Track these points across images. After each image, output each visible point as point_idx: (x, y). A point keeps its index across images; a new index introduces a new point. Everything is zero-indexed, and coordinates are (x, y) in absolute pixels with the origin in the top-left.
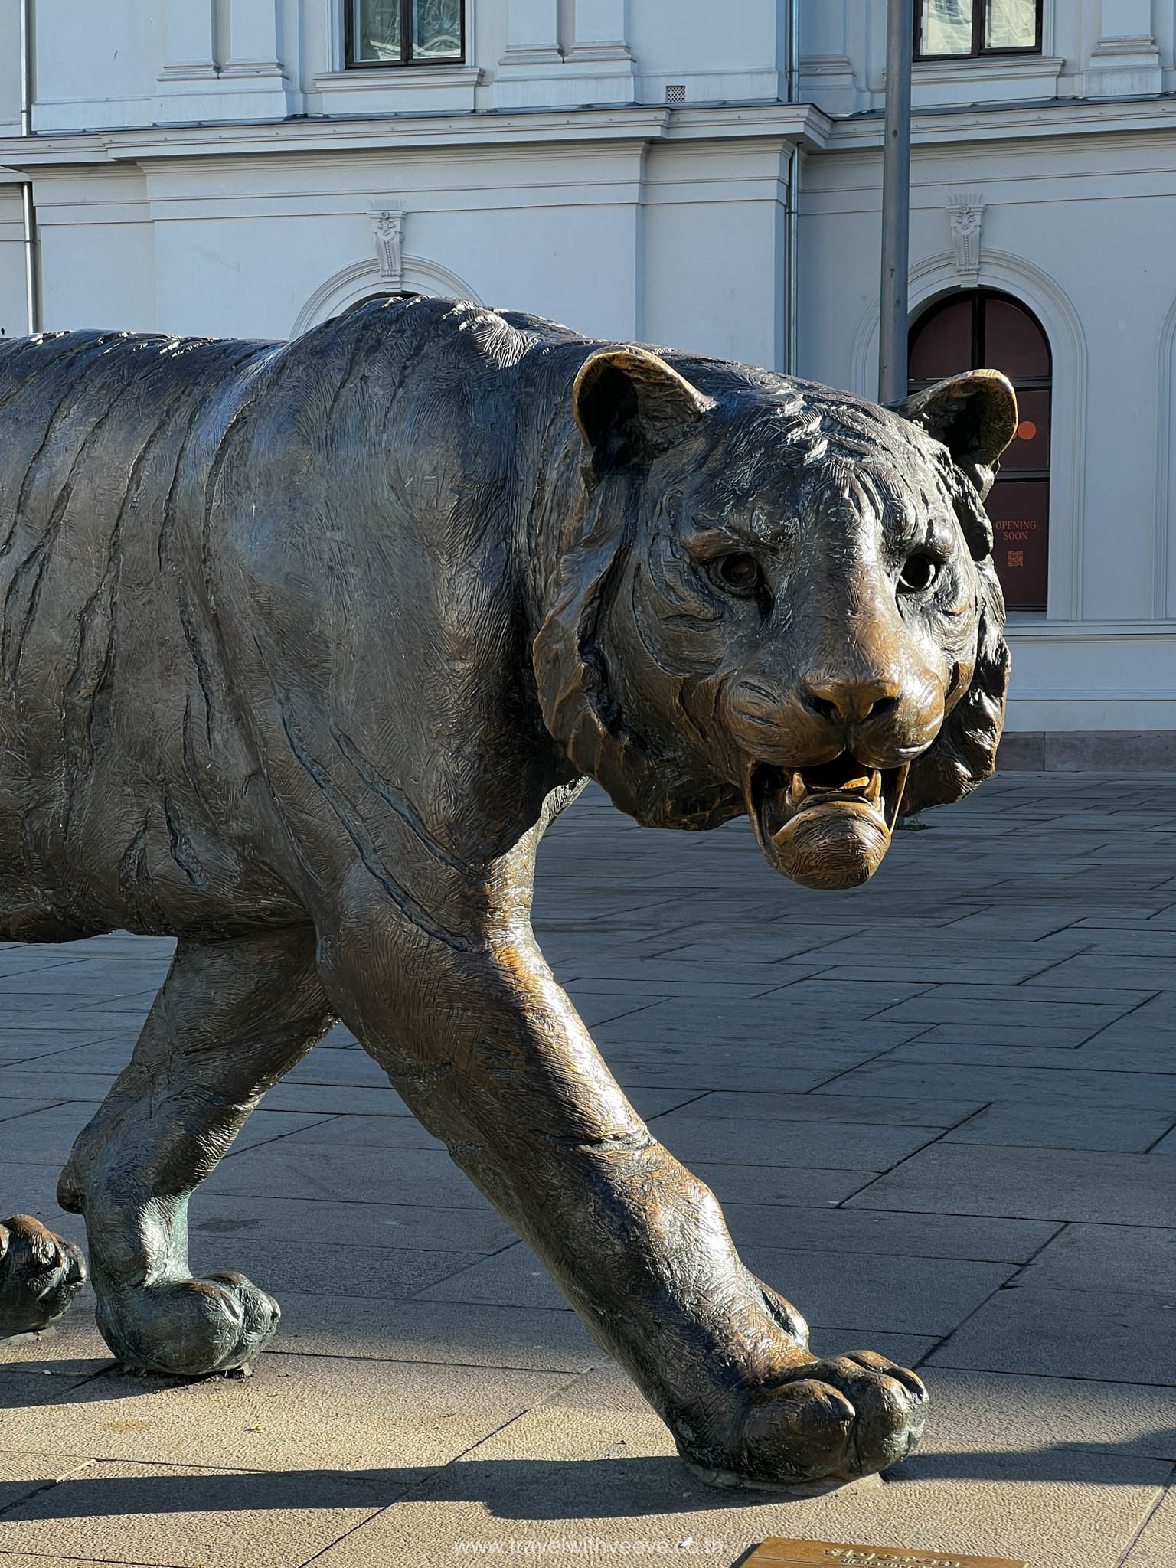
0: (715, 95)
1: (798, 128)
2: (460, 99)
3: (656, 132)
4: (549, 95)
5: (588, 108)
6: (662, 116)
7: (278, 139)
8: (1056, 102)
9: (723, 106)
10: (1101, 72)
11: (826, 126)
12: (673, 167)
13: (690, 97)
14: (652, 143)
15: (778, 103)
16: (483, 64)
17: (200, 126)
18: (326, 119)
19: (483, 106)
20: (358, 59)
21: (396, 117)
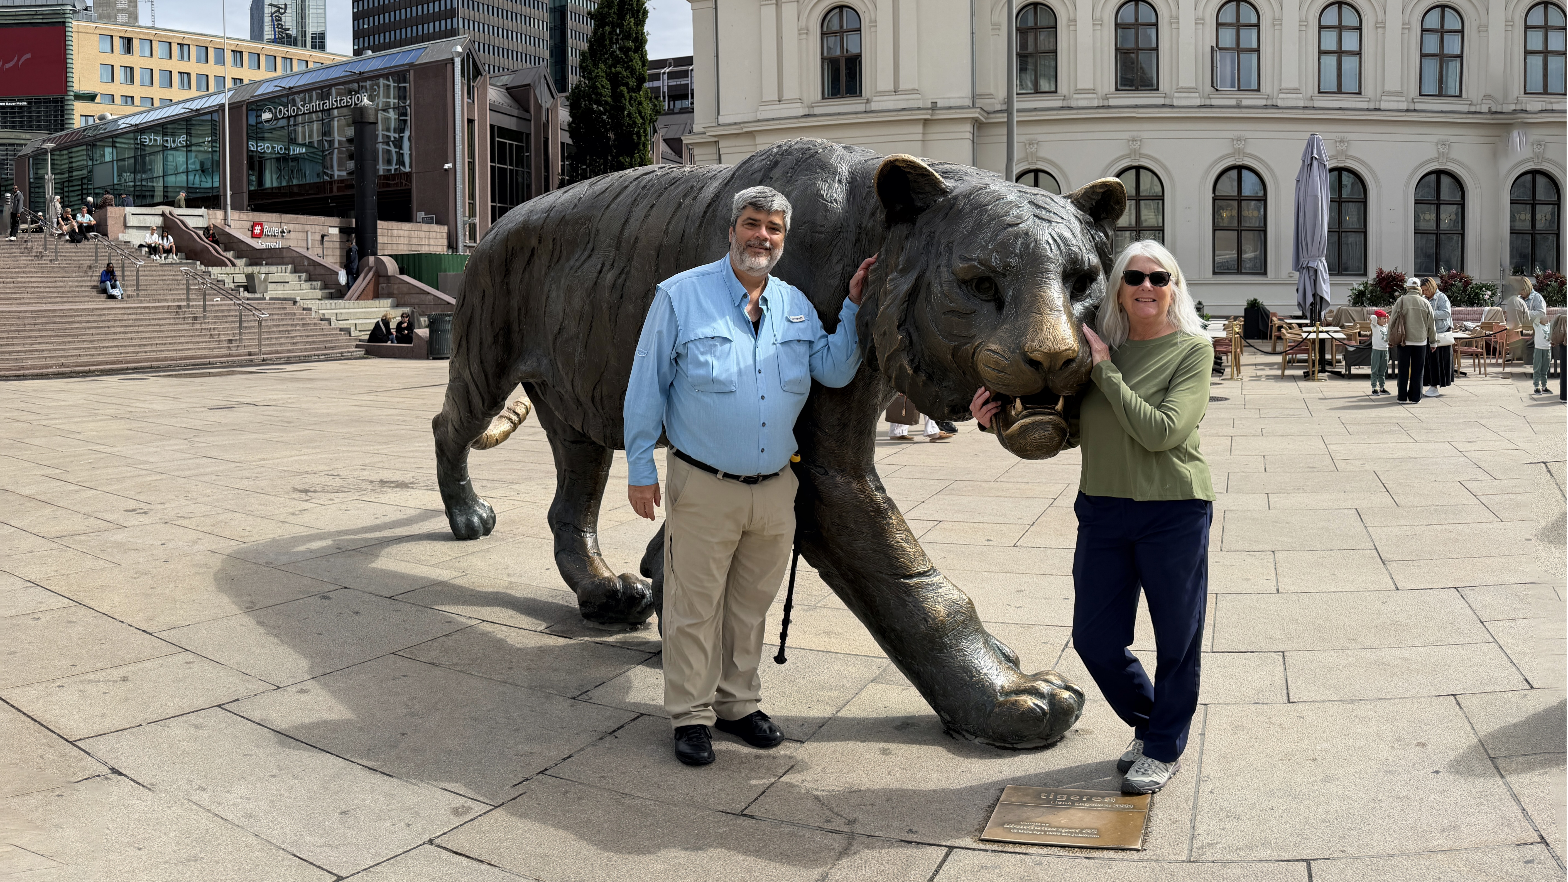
0: (947, 105)
1: (977, 115)
2: (861, 108)
3: (928, 117)
4: (891, 105)
5: (904, 109)
6: (930, 111)
7: (800, 122)
8: (1062, 108)
9: (950, 108)
10: (1077, 99)
11: (986, 115)
12: (934, 129)
13: (939, 105)
14: (926, 120)
15: (969, 107)
16: (868, 96)
17: (773, 119)
18: (815, 115)
19: (868, 109)
20: (826, 96)
21: (839, 114)
